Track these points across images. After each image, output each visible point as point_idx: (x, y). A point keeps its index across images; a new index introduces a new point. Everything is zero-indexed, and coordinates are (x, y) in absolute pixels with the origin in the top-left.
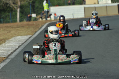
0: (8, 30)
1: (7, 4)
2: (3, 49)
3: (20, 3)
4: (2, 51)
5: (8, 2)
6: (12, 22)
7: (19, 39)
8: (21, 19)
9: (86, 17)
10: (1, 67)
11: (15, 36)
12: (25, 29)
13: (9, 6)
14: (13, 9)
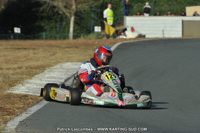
0: (51, 51)
1: (54, 7)
2: (39, 82)
3: (77, 8)
4: (37, 86)
5: (55, 4)
6: (60, 39)
7: (68, 66)
8: (76, 34)
9: (184, 38)
10: (33, 112)
11: (61, 62)
12: (79, 51)
13: (57, 11)
14: (64, 17)
